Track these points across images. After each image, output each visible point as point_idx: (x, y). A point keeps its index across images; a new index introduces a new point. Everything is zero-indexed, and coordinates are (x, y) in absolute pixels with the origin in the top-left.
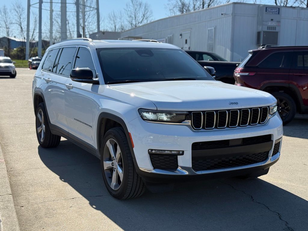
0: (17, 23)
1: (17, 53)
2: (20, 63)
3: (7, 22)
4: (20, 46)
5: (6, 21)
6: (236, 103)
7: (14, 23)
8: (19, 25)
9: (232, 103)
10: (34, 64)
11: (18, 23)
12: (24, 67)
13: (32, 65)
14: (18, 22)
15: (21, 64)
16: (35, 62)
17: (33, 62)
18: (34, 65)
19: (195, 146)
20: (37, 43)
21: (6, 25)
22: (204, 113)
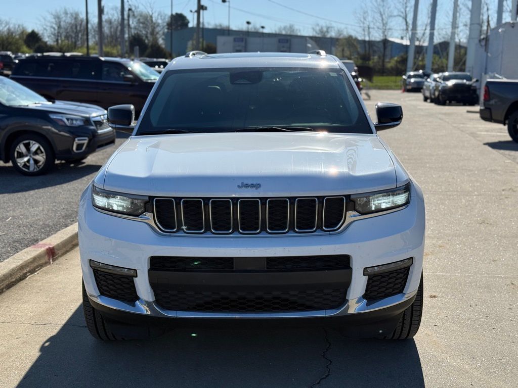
0: (400, 16)
1: (396, 65)
2: (391, 81)
3: (384, 14)
4: (402, 54)
5: (382, 13)
6: (257, 186)
7: (395, 16)
8: (403, 18)
9: (247, 186)
10: (410, 83)
11: (402, 15)
12: (396, 88)
13: (406, 85)
14: (402, 13)
15: (392, 84)
16: (412, 80)
17: (408, 80)
18: (409, 85)
19: (157, 263)
20: (427, 47)
21: (383, 20)
22: (178, 201)
